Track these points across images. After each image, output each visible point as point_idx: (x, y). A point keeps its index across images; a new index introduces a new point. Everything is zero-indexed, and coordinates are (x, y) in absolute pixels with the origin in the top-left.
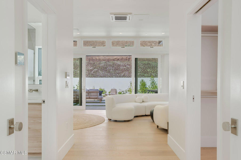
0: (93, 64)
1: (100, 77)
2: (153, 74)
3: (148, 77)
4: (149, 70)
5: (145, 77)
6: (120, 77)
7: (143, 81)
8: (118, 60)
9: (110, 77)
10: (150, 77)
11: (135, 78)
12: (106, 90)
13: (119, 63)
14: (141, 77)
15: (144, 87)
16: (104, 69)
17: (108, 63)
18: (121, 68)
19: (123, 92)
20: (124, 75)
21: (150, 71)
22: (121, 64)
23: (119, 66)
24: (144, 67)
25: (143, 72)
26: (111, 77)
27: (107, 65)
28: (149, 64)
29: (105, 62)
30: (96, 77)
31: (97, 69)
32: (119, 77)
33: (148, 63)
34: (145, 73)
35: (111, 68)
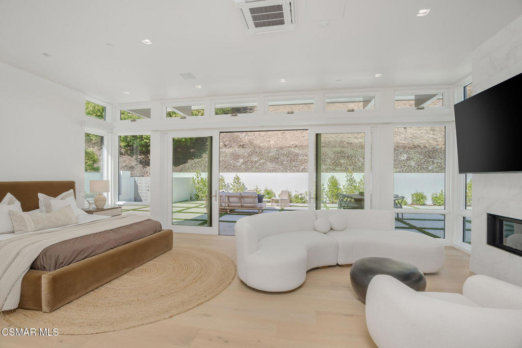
0: (260, 153)
1: (267, 172)
2: (349, 168)
3: (341, 171)
4: (342, 161)
5: (337, 171)
6: (298, 171)
7: (333, 177)
8: (296, 146)
9: (282, 171)
10: (344, 171)
11: (315, 173)
12: (274, 191)
13: (297, 151)
14: (330, 172)
15: (335, 187)
16: (275, 160)
17: (281, 151)
18: (300, 158)
19: (301, 195)
20: (304, 169)
21: (344, 163)
22: (300, 152)
23: (297, 155)
24: (335, 156)
25: (333, 164)
26: (284, 172)
27: (279, 155)
28: (343, 152)
29: (277, 151)
30: (262, 172)
31: (264, 161)
32: (296, 172)
33: (341, 151)
34: (337, 165)
35: (285, 158)
